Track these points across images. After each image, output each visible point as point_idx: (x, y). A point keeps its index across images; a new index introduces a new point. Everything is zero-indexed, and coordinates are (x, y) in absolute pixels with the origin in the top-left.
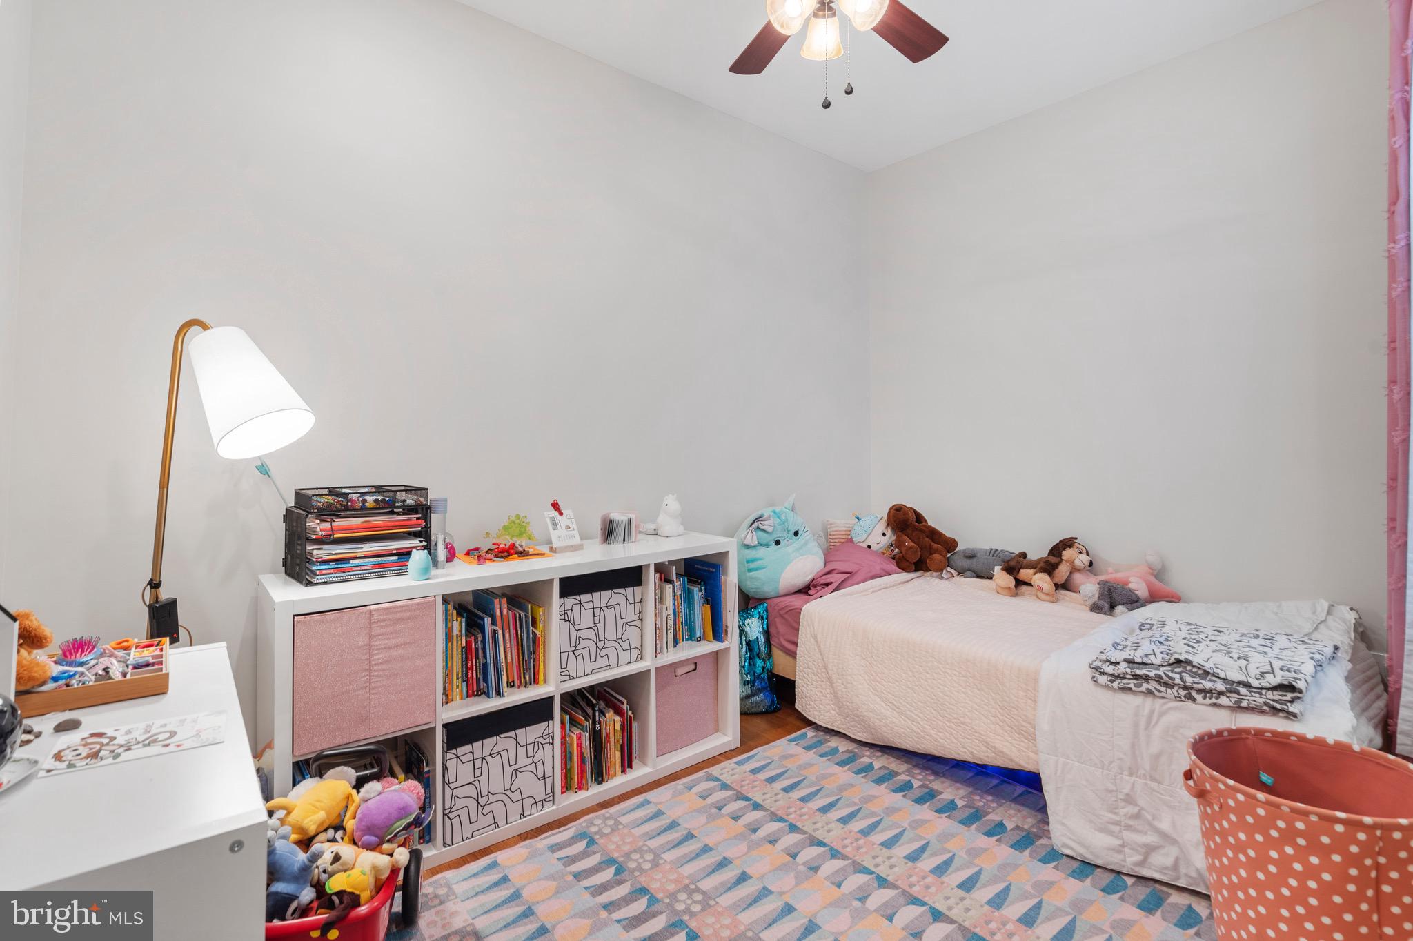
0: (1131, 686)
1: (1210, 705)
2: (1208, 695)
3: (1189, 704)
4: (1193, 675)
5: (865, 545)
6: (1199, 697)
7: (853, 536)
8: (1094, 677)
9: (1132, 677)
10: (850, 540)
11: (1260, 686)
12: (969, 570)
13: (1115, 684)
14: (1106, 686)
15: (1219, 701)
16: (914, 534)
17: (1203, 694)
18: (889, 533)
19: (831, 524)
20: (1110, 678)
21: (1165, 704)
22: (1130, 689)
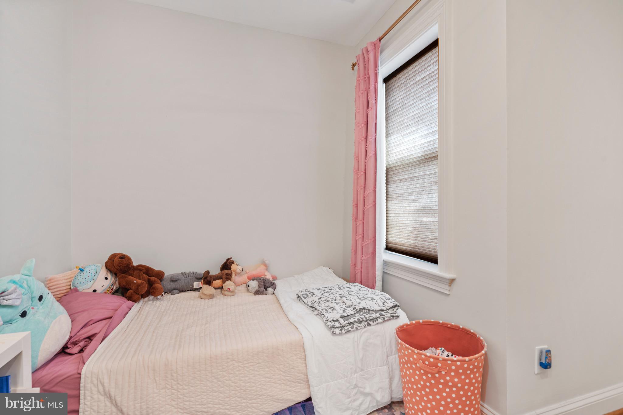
0: (350, 329)
1: (376, 325)
2: (374, 320)
3: (369, 327)
4: (366, 313)
5: (91, 291)
6: (371, 323)
7: (77, 285)
8: (333, 332)
9: (348, 325)
10: (76, 290)
11: (386, 309)
12: (175, 289)
13: (343, 331)
14: (340, 334)
15: (378, 322)
16: (135, 274)
17: (372, 321)
18: (109, 276)
19: (50, 280)
20: (340, 329)
21: (361, 331)
22: (350, 331)
